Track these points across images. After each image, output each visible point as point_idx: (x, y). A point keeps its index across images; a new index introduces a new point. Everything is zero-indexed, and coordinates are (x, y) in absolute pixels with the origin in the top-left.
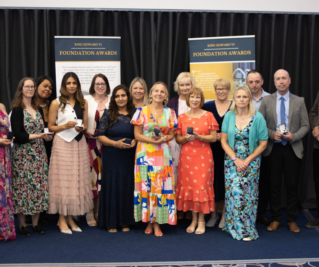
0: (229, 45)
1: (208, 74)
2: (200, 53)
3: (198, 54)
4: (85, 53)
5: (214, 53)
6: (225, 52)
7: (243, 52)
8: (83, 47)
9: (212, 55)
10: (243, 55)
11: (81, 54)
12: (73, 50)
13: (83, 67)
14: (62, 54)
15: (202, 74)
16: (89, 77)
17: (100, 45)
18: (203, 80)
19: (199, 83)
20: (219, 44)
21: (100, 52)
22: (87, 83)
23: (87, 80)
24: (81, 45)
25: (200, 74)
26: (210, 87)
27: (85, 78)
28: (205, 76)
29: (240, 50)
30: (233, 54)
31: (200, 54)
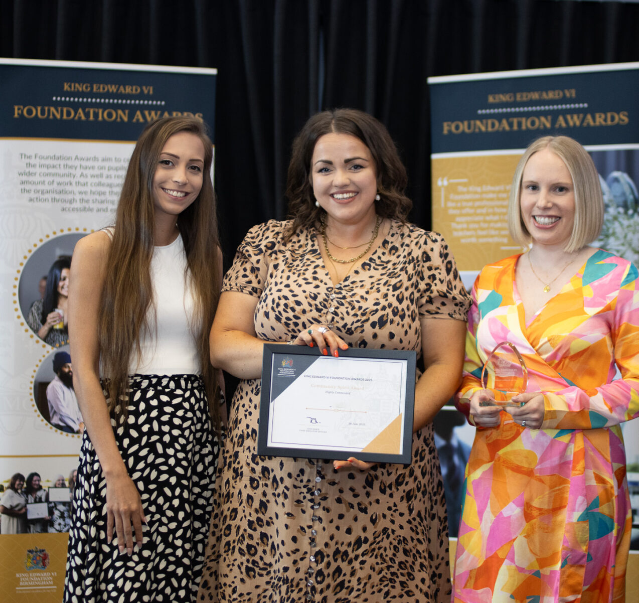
0: (557, 97)
1: (489, 188)
2: (466, 123)
3: (457, 128)
4: (96, 115)
5: (508, 121)
6: (543, 119)
7: (603, 116)
8: (91, 95)
9: (504, 128)
10: (601, 127)
11: (83, 118)
12: (56, 105)
13: (88, 159)
14: (22, 115)
15: (471, 189)
16: (107, 189)
17: (149, 91)
18: (472, 207)
19: (458, 219)
20: (524, 94)
21: (147, 113)
22: (99, 210)
23: (98, 198)
24: (87, 88)
25: (465, 189)
26: (496, 229)
27: (94, 193)
28: (477, 196)
29: (592, 111)
30: (571, 124)
31: (464, 127)
